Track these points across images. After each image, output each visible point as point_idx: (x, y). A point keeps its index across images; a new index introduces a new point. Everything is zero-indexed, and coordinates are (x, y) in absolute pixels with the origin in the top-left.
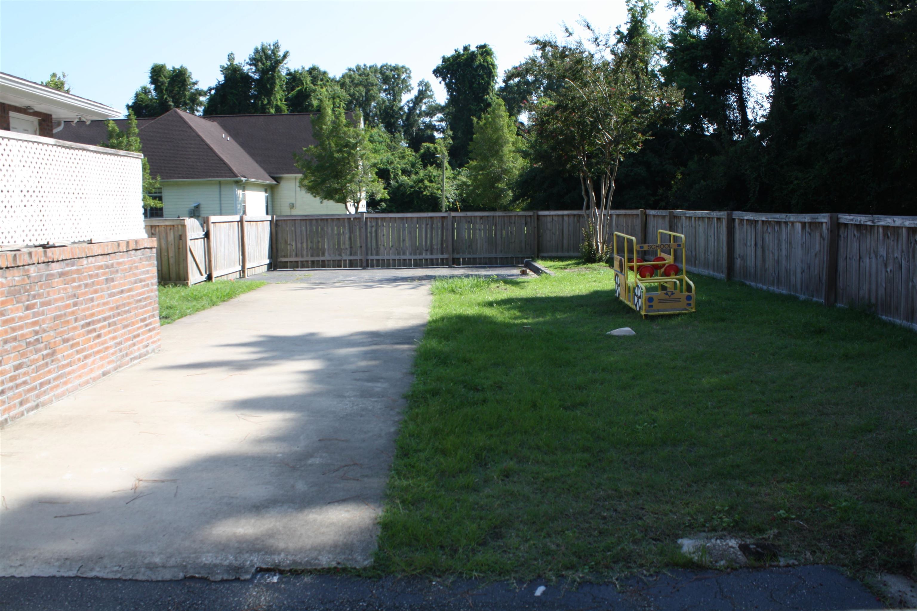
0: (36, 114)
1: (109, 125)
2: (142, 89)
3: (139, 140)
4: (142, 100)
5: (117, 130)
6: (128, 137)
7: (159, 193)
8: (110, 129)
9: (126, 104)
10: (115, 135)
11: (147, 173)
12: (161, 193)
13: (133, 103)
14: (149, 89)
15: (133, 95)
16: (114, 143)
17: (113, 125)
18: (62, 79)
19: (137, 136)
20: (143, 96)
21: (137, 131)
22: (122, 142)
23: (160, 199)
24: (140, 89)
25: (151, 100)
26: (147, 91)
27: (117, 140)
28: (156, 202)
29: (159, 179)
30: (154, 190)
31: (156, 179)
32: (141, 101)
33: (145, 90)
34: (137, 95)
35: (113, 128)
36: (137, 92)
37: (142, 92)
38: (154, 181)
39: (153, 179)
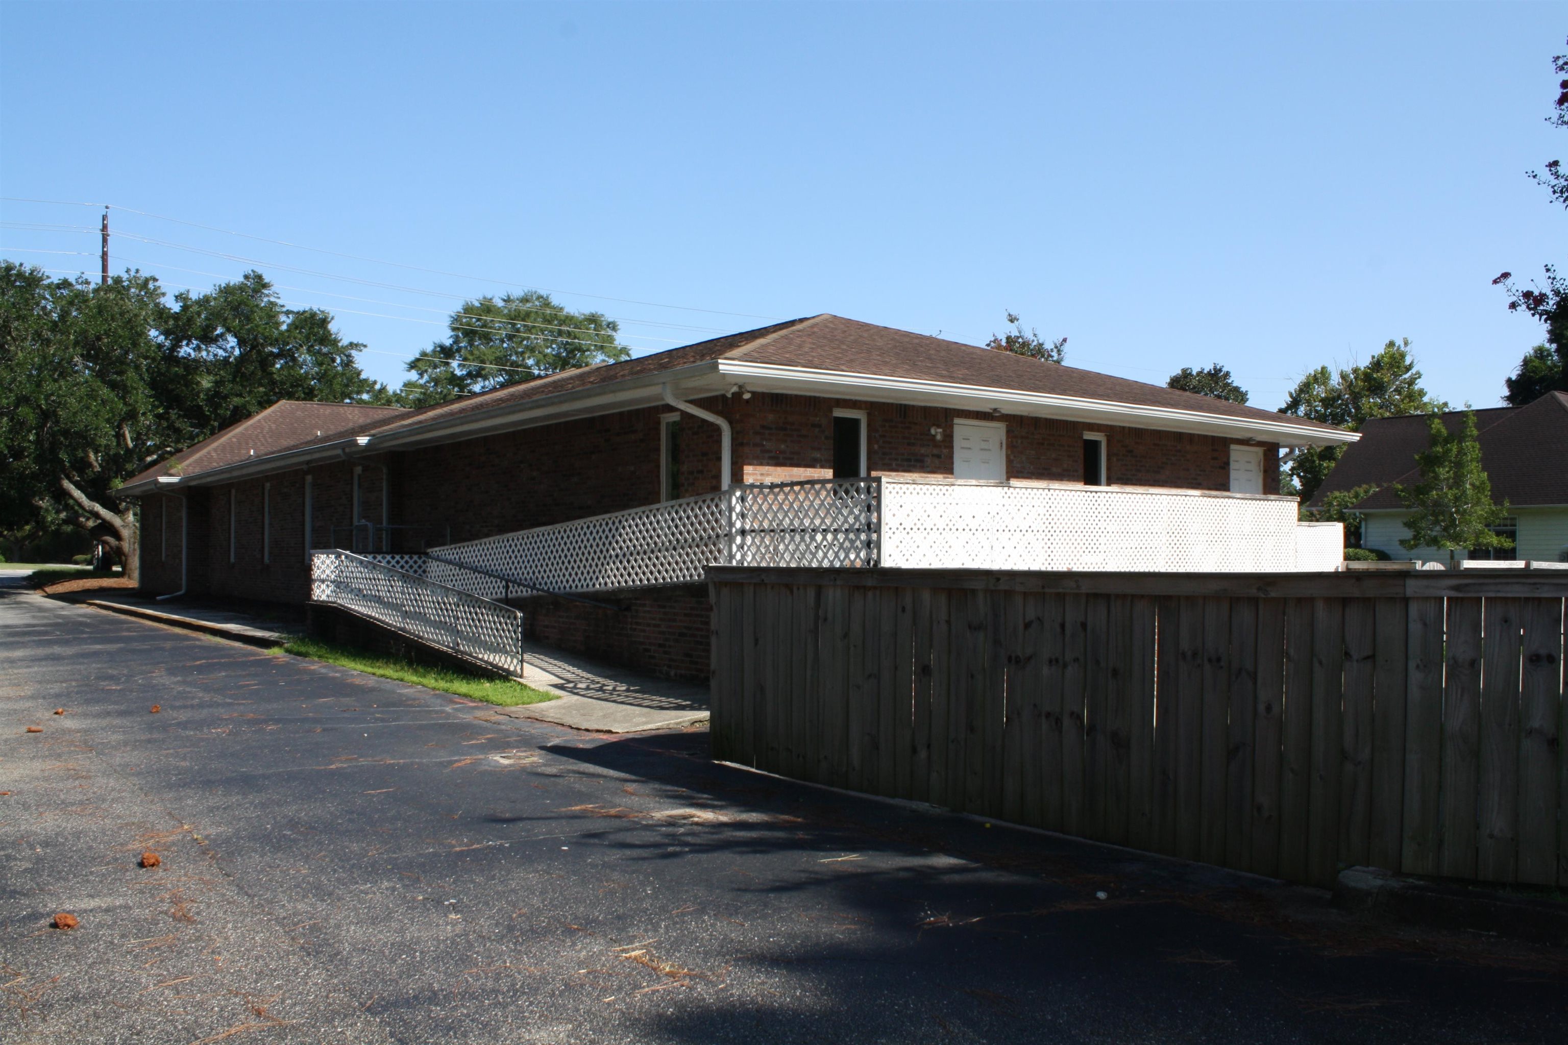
0: (1260, 444)
1: (1433, 426)
2: (1536, 352)
3: (1477, 445)
4: (1535, 370)
5: (1444, 432)
6: (1460, 442)
7: (1511, 525)
8: (1434, 431)
9: (1505, 378)
10: (1441, 440)
11: (1486, 496)
12: (1515, 525)
13: (1519, 375)
14: (1548, 350)
15: (1519, 361)
16: (1438, 452)
17: (1438, 426)
18: (1402, 348)
19: (1475, 441)
20: (1537, 363)
21: (1475, 432)
22: (1451, 450)
23: (1512, 535)
24: (1532, 352)
25: (1551, 369)
26: (1545, 354)
27: (1443, 448)
28: (1503, 540)
29: (1507, 504)
30: (1497, 521)
31: (1502, 505)
32: (1533, 372)
33: (1541, 354)
34: (1526, 362)
35: (1439, 431)
36: (1526, 357)
37: (1536, 357)
38: (1499, 507)
39: (1495, 504)
